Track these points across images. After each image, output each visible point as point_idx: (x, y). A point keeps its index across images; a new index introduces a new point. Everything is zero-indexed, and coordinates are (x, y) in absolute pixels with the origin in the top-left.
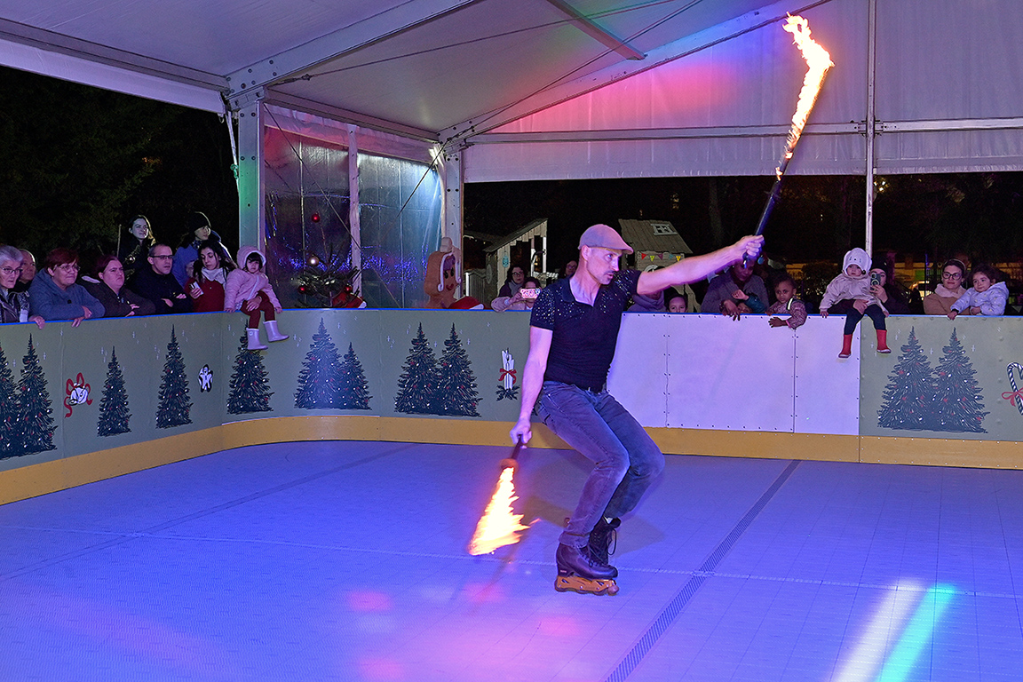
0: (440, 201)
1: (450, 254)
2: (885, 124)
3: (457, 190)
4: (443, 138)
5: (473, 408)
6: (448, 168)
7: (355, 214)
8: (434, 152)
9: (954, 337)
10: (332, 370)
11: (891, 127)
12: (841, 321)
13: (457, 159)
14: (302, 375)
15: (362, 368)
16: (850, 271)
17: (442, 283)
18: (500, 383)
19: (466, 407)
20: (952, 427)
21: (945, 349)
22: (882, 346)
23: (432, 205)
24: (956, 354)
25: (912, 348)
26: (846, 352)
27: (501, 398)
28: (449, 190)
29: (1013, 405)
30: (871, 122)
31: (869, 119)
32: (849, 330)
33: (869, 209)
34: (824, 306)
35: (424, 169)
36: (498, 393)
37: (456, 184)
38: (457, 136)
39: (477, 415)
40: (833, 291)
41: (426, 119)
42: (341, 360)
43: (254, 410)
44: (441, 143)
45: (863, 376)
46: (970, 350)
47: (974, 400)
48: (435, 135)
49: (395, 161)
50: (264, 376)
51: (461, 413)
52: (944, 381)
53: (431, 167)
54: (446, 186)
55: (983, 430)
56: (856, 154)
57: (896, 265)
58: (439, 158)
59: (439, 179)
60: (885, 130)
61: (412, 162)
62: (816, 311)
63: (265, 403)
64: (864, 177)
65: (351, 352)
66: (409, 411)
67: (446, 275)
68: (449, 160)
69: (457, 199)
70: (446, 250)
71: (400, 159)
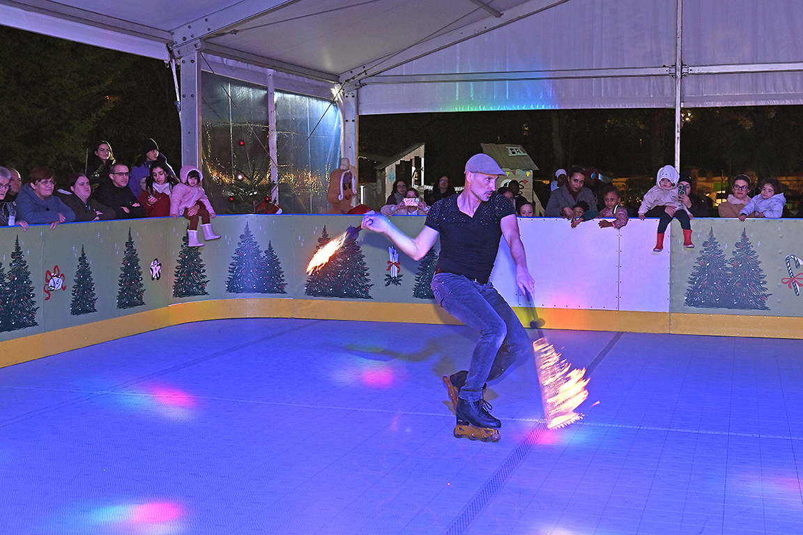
0: (340, 130)
1: (348, 171)
2: (690, 68)
3: (353, 121)
4: (342, 79)
5: (366, 292)
6: (346, 103)
7: (273, 139)
8: (335, 91)
9: (744, 235)
10: (255, 262)
11: (696, 70)
12: (655, 222)
13: (353, 96)
14: (232, 267)
15: (279, 261)
16: (662, 183)
17: (342, 194)
18: (388, 273)
19: (361, 291)
20: (743, 306)
21: (737, 245)
22: (688, 242)
23: (334, 133)
24: (746, 248)
25: (711, 243)
26: (659, 247)
27: (388, 284)
28: (347, 121)
29: (791, 288)
30: (679, 66)
31: (677, 64)
32: (661, 230)
33: (678, 135)
34: (642, 211)
35: (327, 104)
36: (386, 280)
37: (352, 116)
38: (353, 78)
39: (370, 297)
40: (650, 199)
41: (329, 65)
42: (263, 254)
43: (194, 294)
44: (341, 84)
45: (673, 266)
46: (756, 245)
47: (760, 284)
48: (336, 78)
49: (304, 98)
50: (201, 267)
51: (357, 296)
52: (735, 270)
53: (333, 102)
54: (344, 117)
55: (767, 308)
56: (667, 92)
57: (700, 179)
58: (339, 95)
59: (339, 112)
60: (690, 72)
61: (317, 99)
62: (636, 215)
63: (203, 289)
64: (674, 110)
65: (270, 248)
66: (316, 294)
67: (345, 188)
68: (347, 97)
69: (353, 127)
70: (345, 168)
71: (309, 96)
